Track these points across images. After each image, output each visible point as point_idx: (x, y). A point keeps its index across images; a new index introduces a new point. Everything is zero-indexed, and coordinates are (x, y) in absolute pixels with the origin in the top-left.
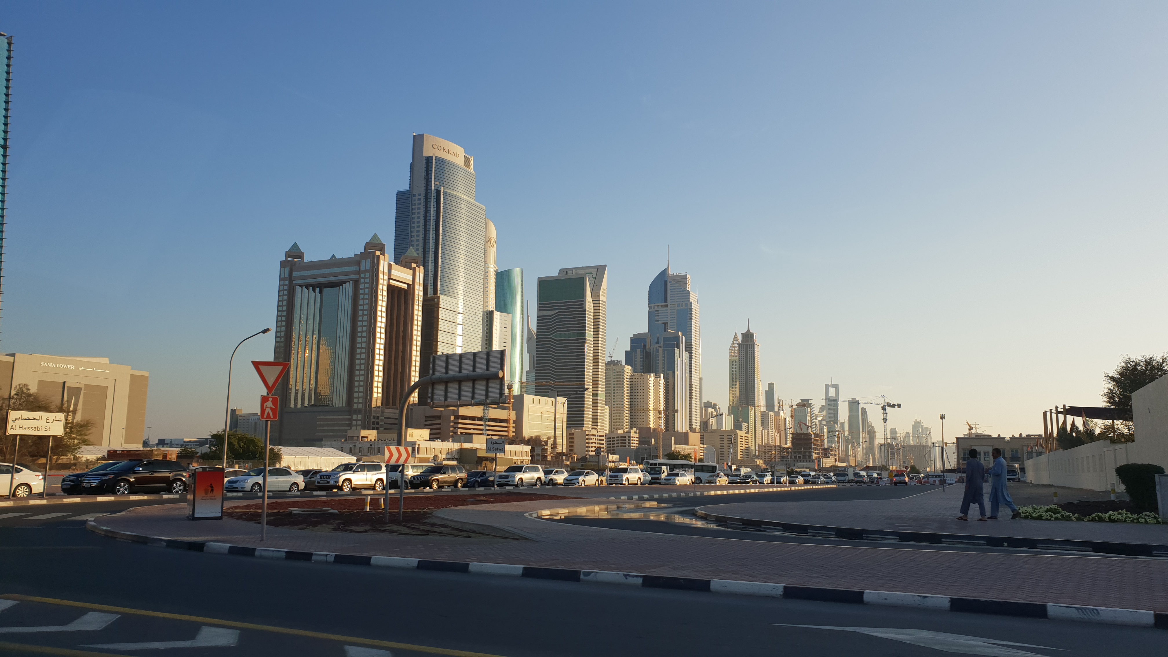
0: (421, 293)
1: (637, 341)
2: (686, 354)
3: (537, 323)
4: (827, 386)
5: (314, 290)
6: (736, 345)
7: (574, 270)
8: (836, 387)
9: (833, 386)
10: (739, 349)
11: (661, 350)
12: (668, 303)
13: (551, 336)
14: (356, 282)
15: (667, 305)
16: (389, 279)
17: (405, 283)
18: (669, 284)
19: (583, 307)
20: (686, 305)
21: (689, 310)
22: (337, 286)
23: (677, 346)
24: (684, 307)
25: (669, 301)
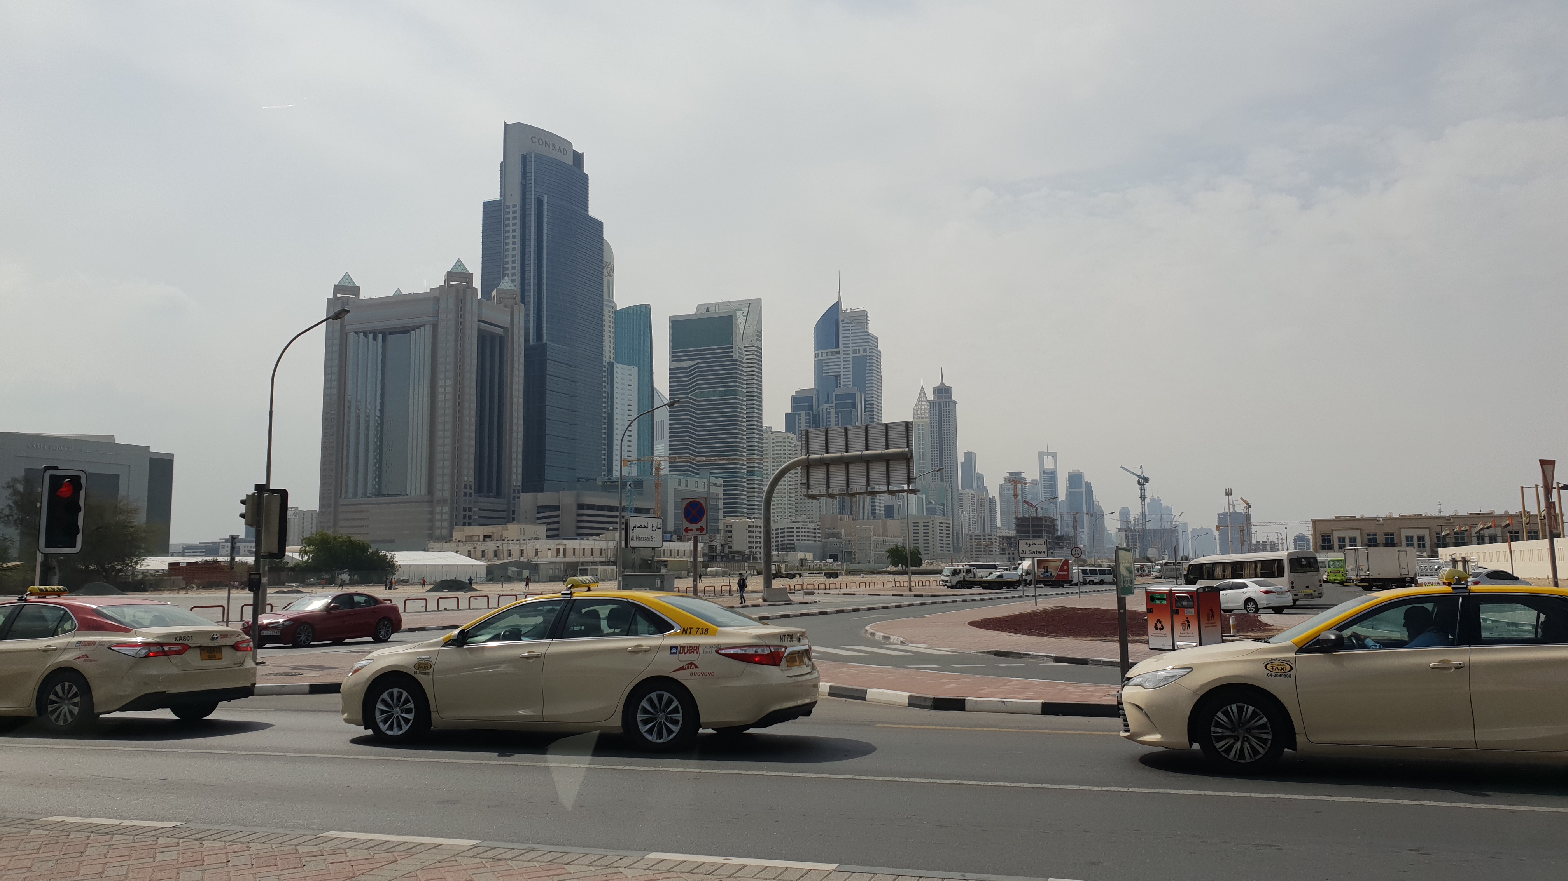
0: (522, 340)
1: (800, 400)
2: (865, 417)
3: (671, 378)
4: (1041, 455)
5: (375, 337)
6: (924, 402)
7: (717, 306)
8: (1054, 455)
9: (1048, 454)
10: (929, 405)
11: (833, 411)
12: (841, 349)
13: (689, 396)
14: (435, 327)
15: (839, 352)
16: (479, 321)
17: (501, 327)
18: (841, 323)
19: (732, 356)
20: (865, 351)
21: (868, 357)
22: (408, 332)
23: (854, 406)
24: (862, 354)
25: (841, 346)
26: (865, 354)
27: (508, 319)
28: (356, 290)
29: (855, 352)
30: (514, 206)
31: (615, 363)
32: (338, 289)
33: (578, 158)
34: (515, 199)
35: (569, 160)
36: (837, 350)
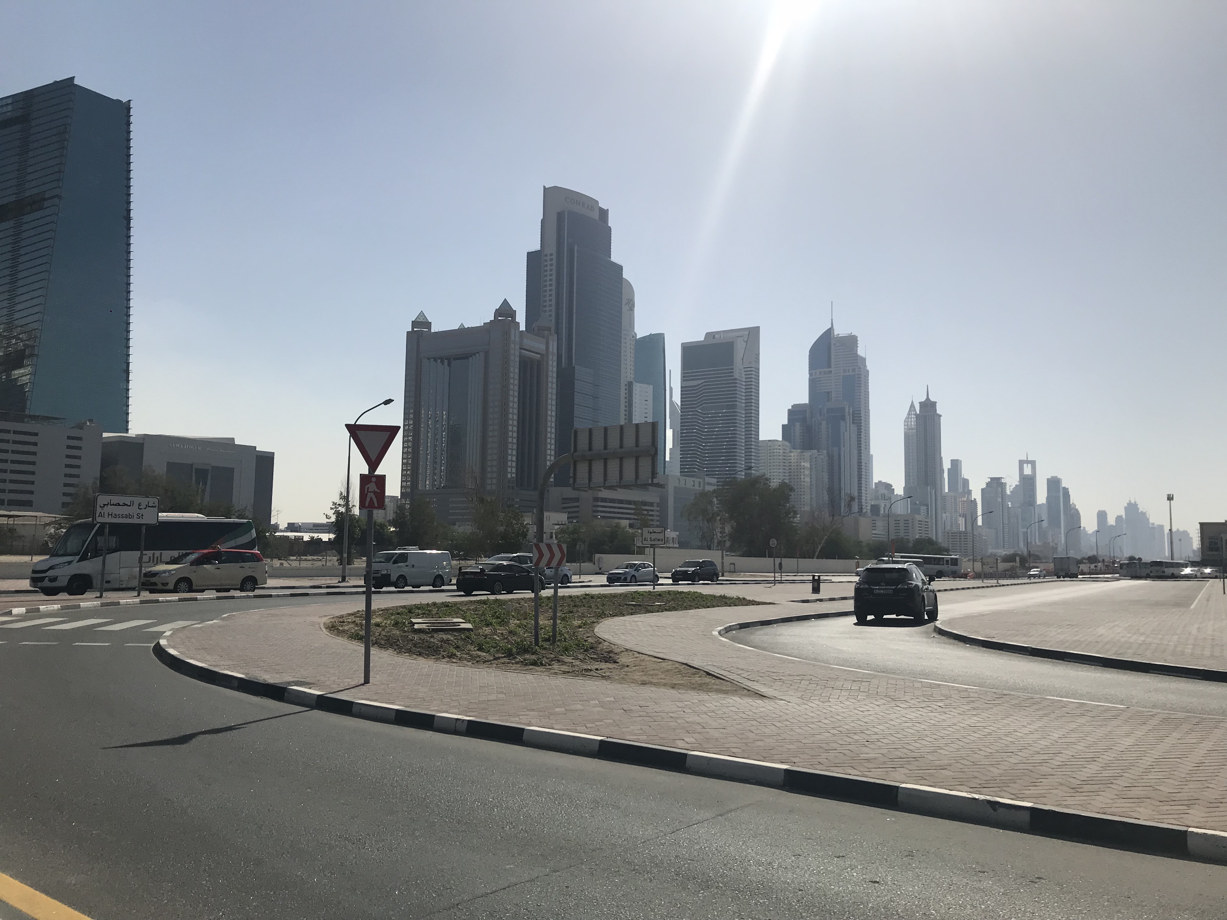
0: (555, 364)
1: (795, 413)
2: (854, 428)
3: (681, 395)
4: (1021, 463)
5: (442, 362)
6: (913, 416)
7: (722, 333)
8: (1033, 463)
9: (1028, 462)
10: (916, 419)
11: (824, 423)
12: (833, 369)
13: (697, 409)
14: (487, 354)
15: (831, 372)
16: (520, 349)
17: (539, 354)
18: (833, 347)
19: (733, 376)
20: (854, 370)
21: (857, 376)
22: (467, 358)
23: (843, 418)
24: (851, 373)
25: (833, 366)
26: (853, 373)
27: (543, 347)
28: (428, 325)
29: (844, 371)
30: (551, 255)
31: (634, 382)
32: (414, 324)
33: (604, 214)
34: (552, 249)
35: (596, 215)
36: (830, 369)
